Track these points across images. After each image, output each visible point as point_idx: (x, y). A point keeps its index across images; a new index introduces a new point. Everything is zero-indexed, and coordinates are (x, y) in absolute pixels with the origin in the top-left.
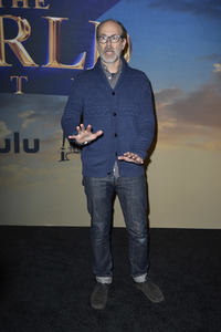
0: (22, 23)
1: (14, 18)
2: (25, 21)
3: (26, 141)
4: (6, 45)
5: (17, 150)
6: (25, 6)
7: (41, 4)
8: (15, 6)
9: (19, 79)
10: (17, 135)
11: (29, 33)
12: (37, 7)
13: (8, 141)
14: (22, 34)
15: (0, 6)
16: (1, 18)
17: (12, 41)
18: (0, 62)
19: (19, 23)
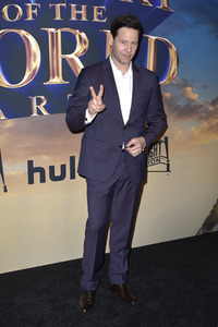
0: (80, 36)
1: (72, 31)
2: (83, 35)
4: (64, 60)
5: (73, 177)
6: (84, 19)
7: (99, 17)
8: (74, 18)
11: (86, 47)
12: (96, 19)
13: (63, 167)
14: (79, 49)
15: (58, 18)
16: (59, 31)
17: (69, 56)
18: (57, 80)
19: (77, 37)
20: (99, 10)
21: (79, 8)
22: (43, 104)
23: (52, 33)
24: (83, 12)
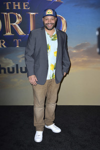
0: (18, 16)
1: (14, 14)
2: (19, 15)
3: (21, 68)
4: (11, 26)
5: (17, 72)
6: (19, 8)
7: (26, 7)
8: (15, 8)
9: (17, 41)
10: (17, 65)
11: (21, 20)
12: (24, 8)
13: (13, 68)
14: (18, 21)
15: (8, 8)
16: (9, 14)
17: (14, 24)
18: (9, 34)
19: (17, 16)
20: (26, 4)
21: (17, 4)
22: (4, 43)
23: (6, 15)
24: (19, 5)
